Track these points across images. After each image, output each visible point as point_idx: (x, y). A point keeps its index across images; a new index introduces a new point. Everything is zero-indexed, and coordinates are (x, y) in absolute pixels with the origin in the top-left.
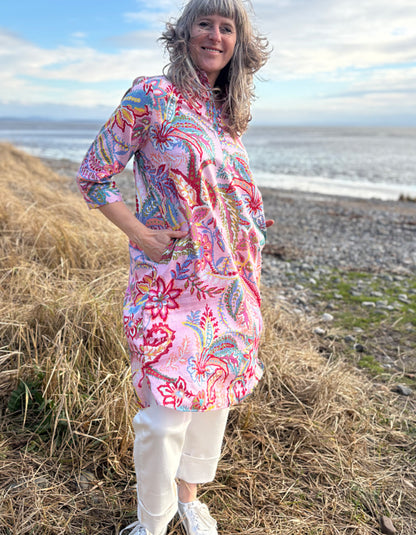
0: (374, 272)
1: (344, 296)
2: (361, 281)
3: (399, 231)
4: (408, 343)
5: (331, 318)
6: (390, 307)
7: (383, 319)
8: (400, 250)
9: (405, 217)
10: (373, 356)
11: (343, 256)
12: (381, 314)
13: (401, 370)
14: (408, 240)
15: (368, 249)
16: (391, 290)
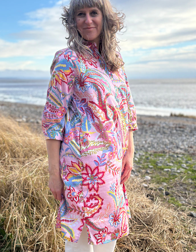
0: (167, 153)
1: (154, 166)
2: (161, 158)
3: (175, 131)
4: (191, 189)
5: (150, 178)
6: (179, 171)
7: (176, 177)
8: (177, 141)
9: (176, 124)
10: (174, 198)
11: (149, 145)
12: (175, 175)
13: (191, 204)
14: (180, 136)
15: (161, 141)
16: (177, 162)
